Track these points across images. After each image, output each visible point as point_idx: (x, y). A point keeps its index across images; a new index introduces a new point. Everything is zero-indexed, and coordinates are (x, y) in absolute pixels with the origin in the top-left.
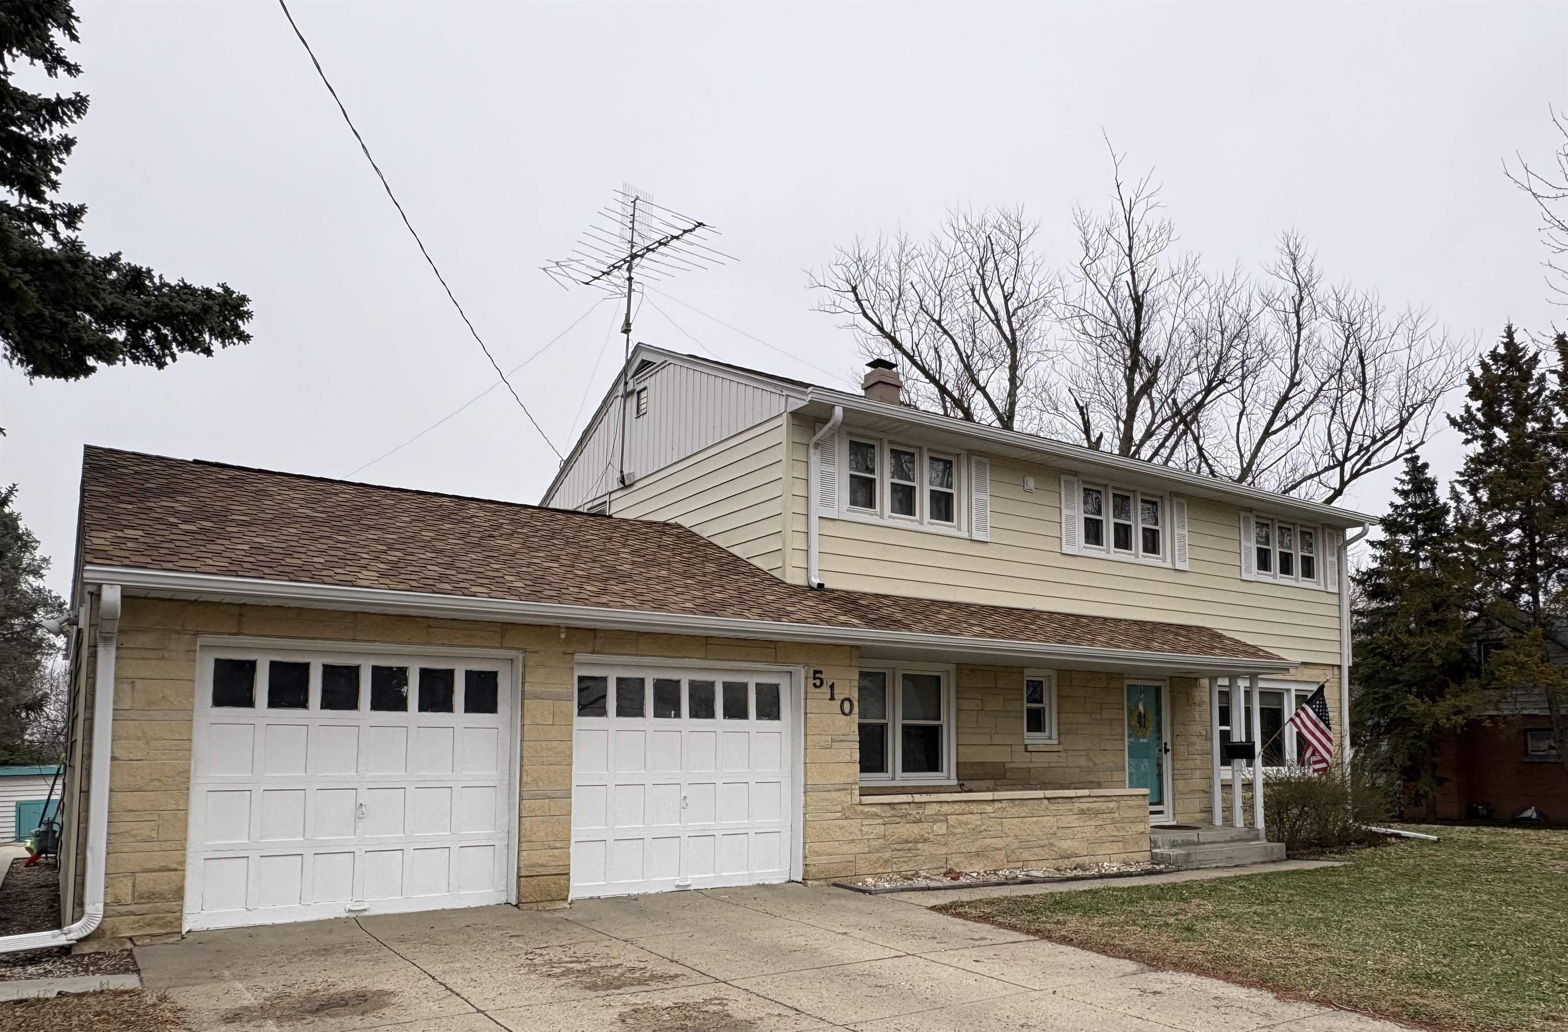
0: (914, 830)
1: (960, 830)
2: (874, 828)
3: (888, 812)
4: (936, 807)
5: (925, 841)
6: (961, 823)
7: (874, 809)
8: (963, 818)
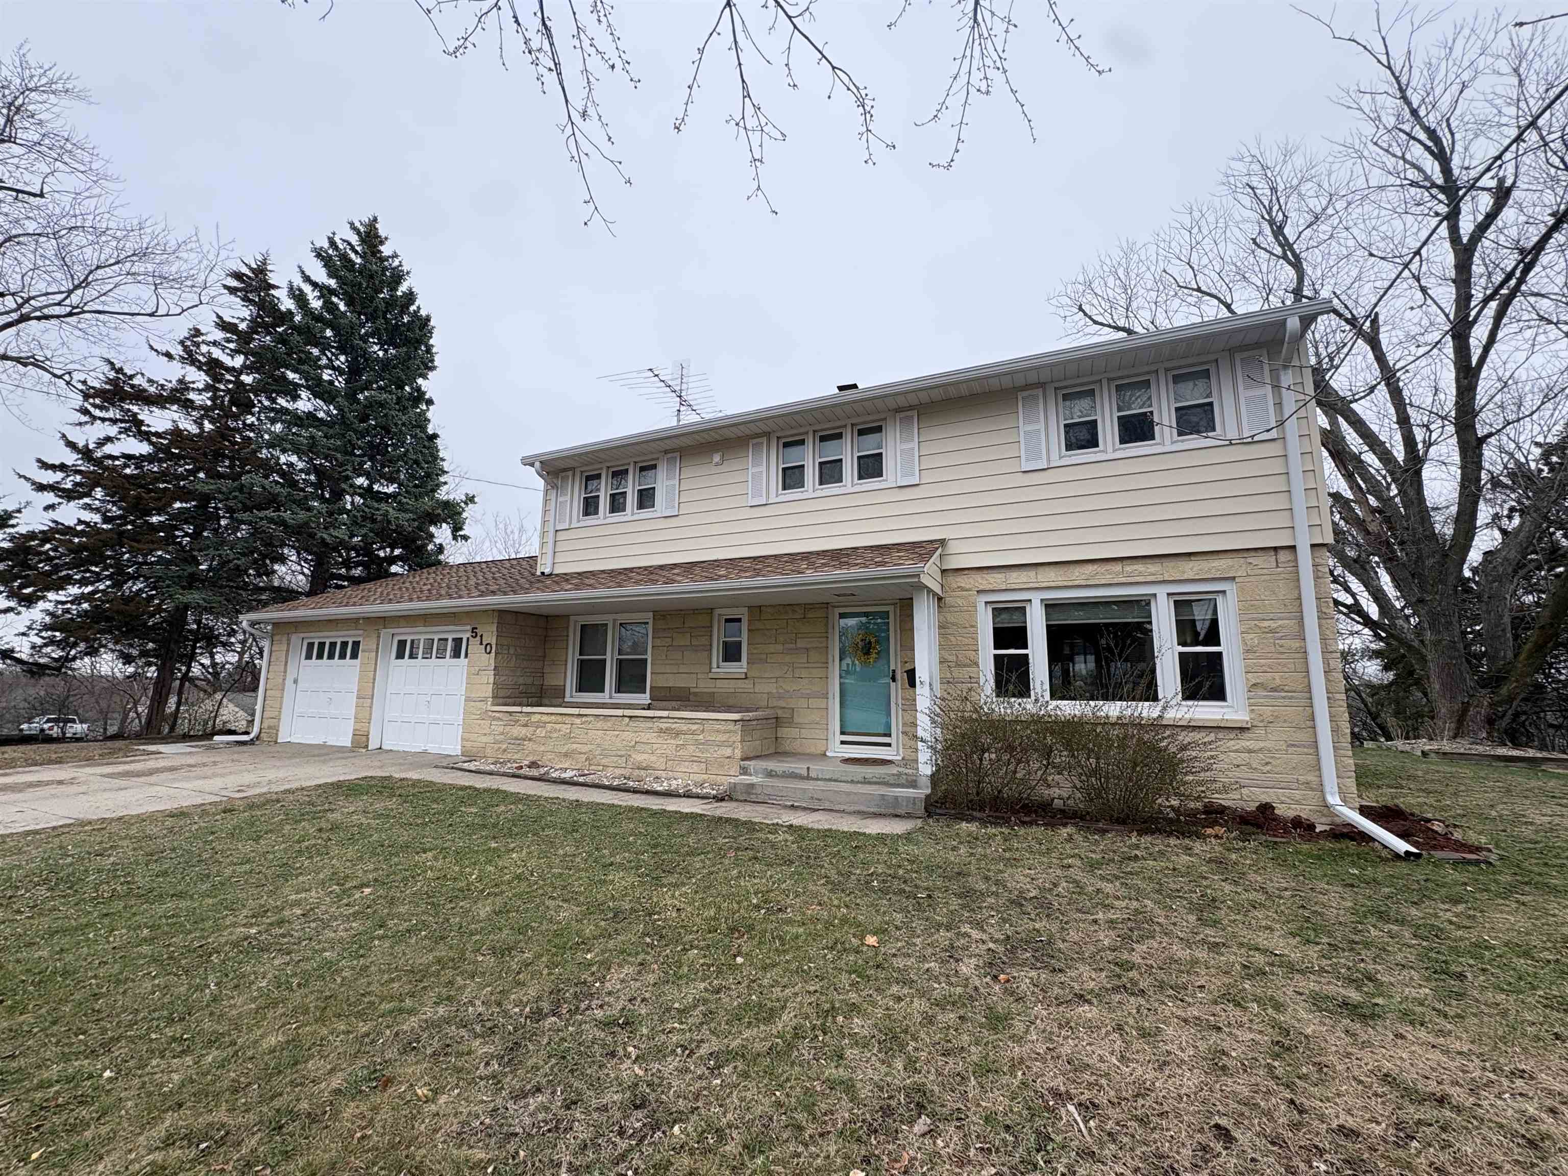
0: (524, 731)
1: (555, 735)
2: (498, 727)
3: (506, 717)
4: (538, 716)
5: (530, 740)
6: (555, 730)
7: (497, 715)
8: (558, 726)
